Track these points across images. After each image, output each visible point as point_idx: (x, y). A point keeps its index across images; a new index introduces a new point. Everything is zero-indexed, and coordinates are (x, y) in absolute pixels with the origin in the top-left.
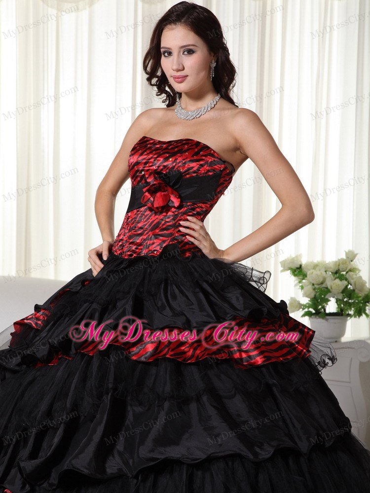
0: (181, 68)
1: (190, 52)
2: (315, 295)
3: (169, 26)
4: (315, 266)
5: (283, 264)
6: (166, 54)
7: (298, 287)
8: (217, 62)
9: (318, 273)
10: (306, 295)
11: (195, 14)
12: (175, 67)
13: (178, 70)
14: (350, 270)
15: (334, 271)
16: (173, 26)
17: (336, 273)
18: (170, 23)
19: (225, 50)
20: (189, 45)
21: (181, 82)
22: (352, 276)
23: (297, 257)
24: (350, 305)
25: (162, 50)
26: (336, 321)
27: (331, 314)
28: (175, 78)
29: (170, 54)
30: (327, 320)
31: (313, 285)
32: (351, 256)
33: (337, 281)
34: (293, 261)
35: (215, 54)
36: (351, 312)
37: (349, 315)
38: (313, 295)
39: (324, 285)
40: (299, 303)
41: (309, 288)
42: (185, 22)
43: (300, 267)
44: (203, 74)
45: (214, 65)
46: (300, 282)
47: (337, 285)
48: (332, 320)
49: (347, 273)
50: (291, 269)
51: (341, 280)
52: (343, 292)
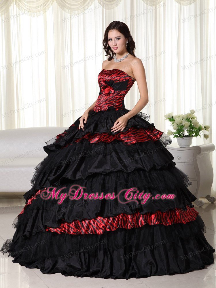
0: (116, 45)
1: (119, 39)
2: (178, 128)
3: (110, 30)
4: (178, 117)
5: (165, 116)
6: (110, 40)
7: (172, 126)
8: (128, 41)
9: (180, 119)
10: (174, 129)
11: (119, 25)
12: (114, 45)
13: (115, 46)
14: (193, 118)
15: (186, 119)
16: (112, 30)
17: (187, 119)
18: (111, 29)
19: (131, 37)
20: (118, 37)
21: (116, 50)
22: (193, 121)
23: (171, 113)
24: (192, 132)
25: (109, 39)
26: (187, 139)
27: (186, 136)
28: (114, 48)
29: (111, 40)
30: (183, 138)
31: (178, 124)
32: (193, 112)
33: (187, 122)
34: (169, 115)
35: (127, 38)
36: (194, 135)
37: (193, 136)
38: (177, 129)
39: (182, 125)
40: (172, 132)
41: (176, 126)
42: (116, 29)
43: (172, 118)
44: (124, 46)
45: (127, 42)
46: (173, 124)
47: (186, 124)
48: (185, 138)
49: (191, 119)
50: (169, 118)
51: (188, 122)
52: (189, 127)
